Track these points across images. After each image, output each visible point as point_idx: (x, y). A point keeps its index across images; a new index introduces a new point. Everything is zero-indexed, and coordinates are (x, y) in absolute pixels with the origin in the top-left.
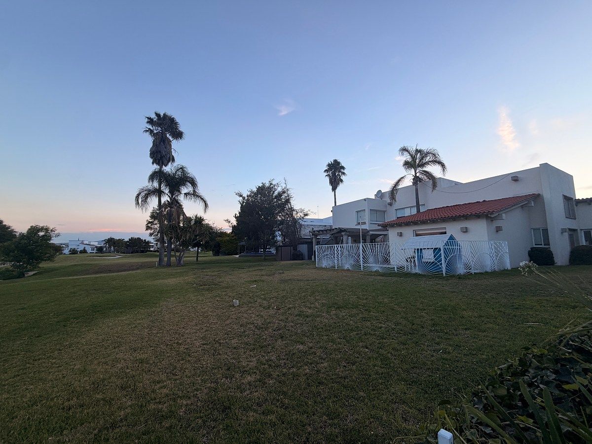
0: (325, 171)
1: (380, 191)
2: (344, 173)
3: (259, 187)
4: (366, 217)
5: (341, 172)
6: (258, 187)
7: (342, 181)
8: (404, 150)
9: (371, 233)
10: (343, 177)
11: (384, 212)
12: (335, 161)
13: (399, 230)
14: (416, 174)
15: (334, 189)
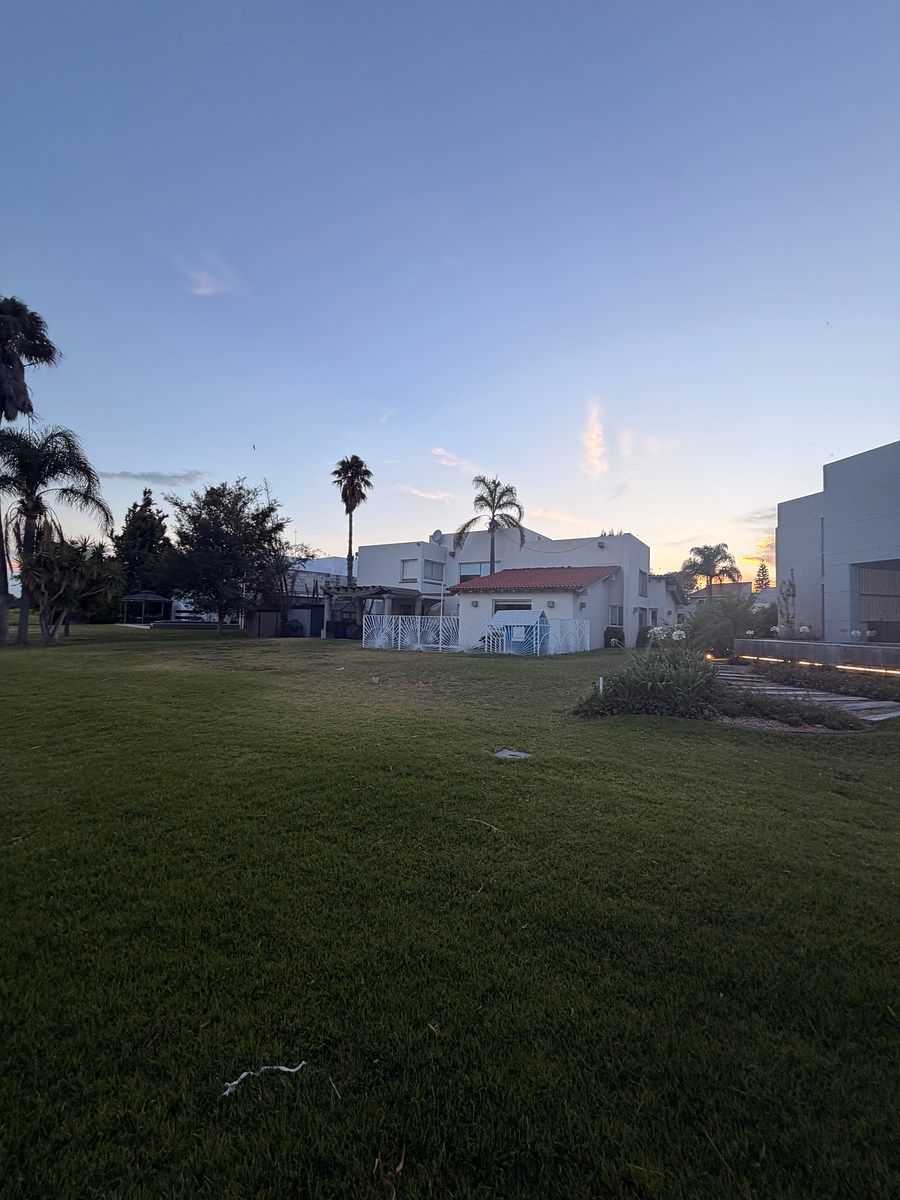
0: (336, 472)
1: (438, 532)
2: (368, 484)
3: (212, 489)
4: (416, 571)
5: (363, 480)
6: (209, 489)
7: (363, 496)
8: (481, 481)
9: (424, 597)
10: (365, 490)
11: (443, 565)
12: (355, 458)
13: (475, 598)
14: (494, 516)
15: (349, 510)
